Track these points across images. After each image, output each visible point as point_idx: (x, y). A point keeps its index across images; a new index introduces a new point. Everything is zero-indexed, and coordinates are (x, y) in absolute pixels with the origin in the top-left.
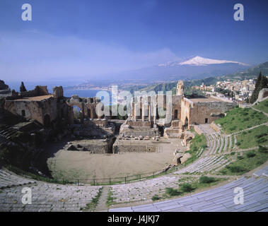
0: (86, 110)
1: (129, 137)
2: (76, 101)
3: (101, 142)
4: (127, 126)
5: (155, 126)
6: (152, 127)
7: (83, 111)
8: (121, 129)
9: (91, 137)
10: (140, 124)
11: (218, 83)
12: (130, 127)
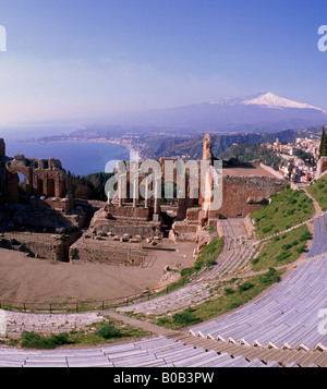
0: (35, 180)
1: (106, 235)
2: (21, 164)
3: (52, 239)
4: (104, 214)
5: (156, 217)
6: (150, 218)
7: (31, 182)
8: (94, 219)
9: (39, 229)
10: (127, 212)
11: (298, 140)
12: (109, 217)
